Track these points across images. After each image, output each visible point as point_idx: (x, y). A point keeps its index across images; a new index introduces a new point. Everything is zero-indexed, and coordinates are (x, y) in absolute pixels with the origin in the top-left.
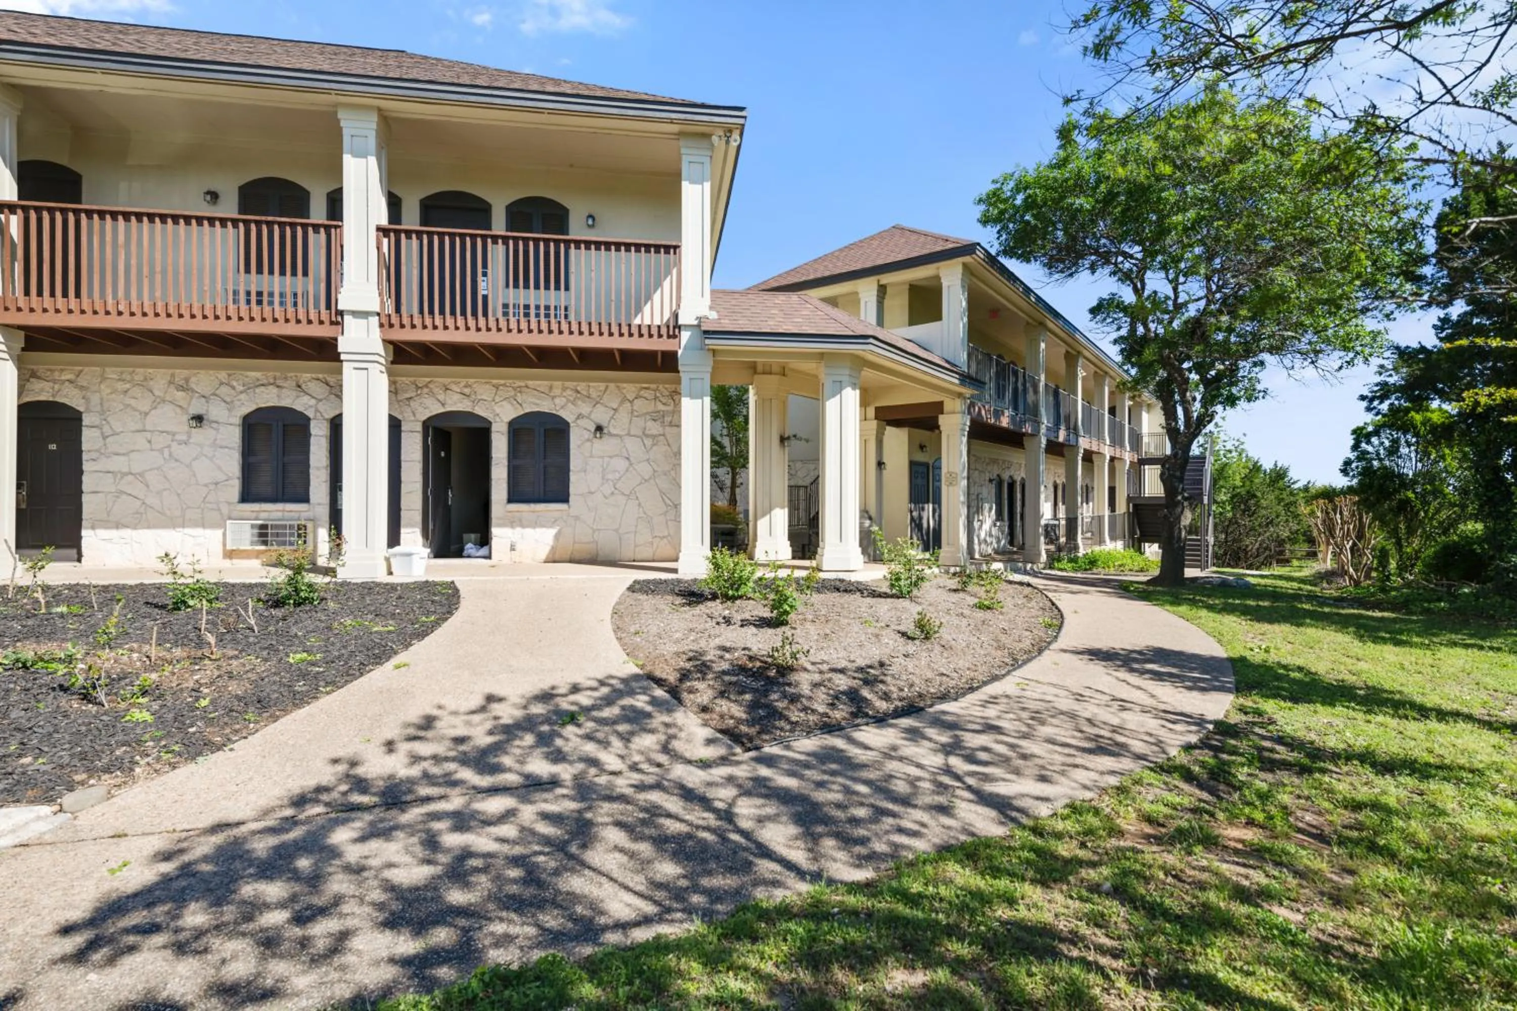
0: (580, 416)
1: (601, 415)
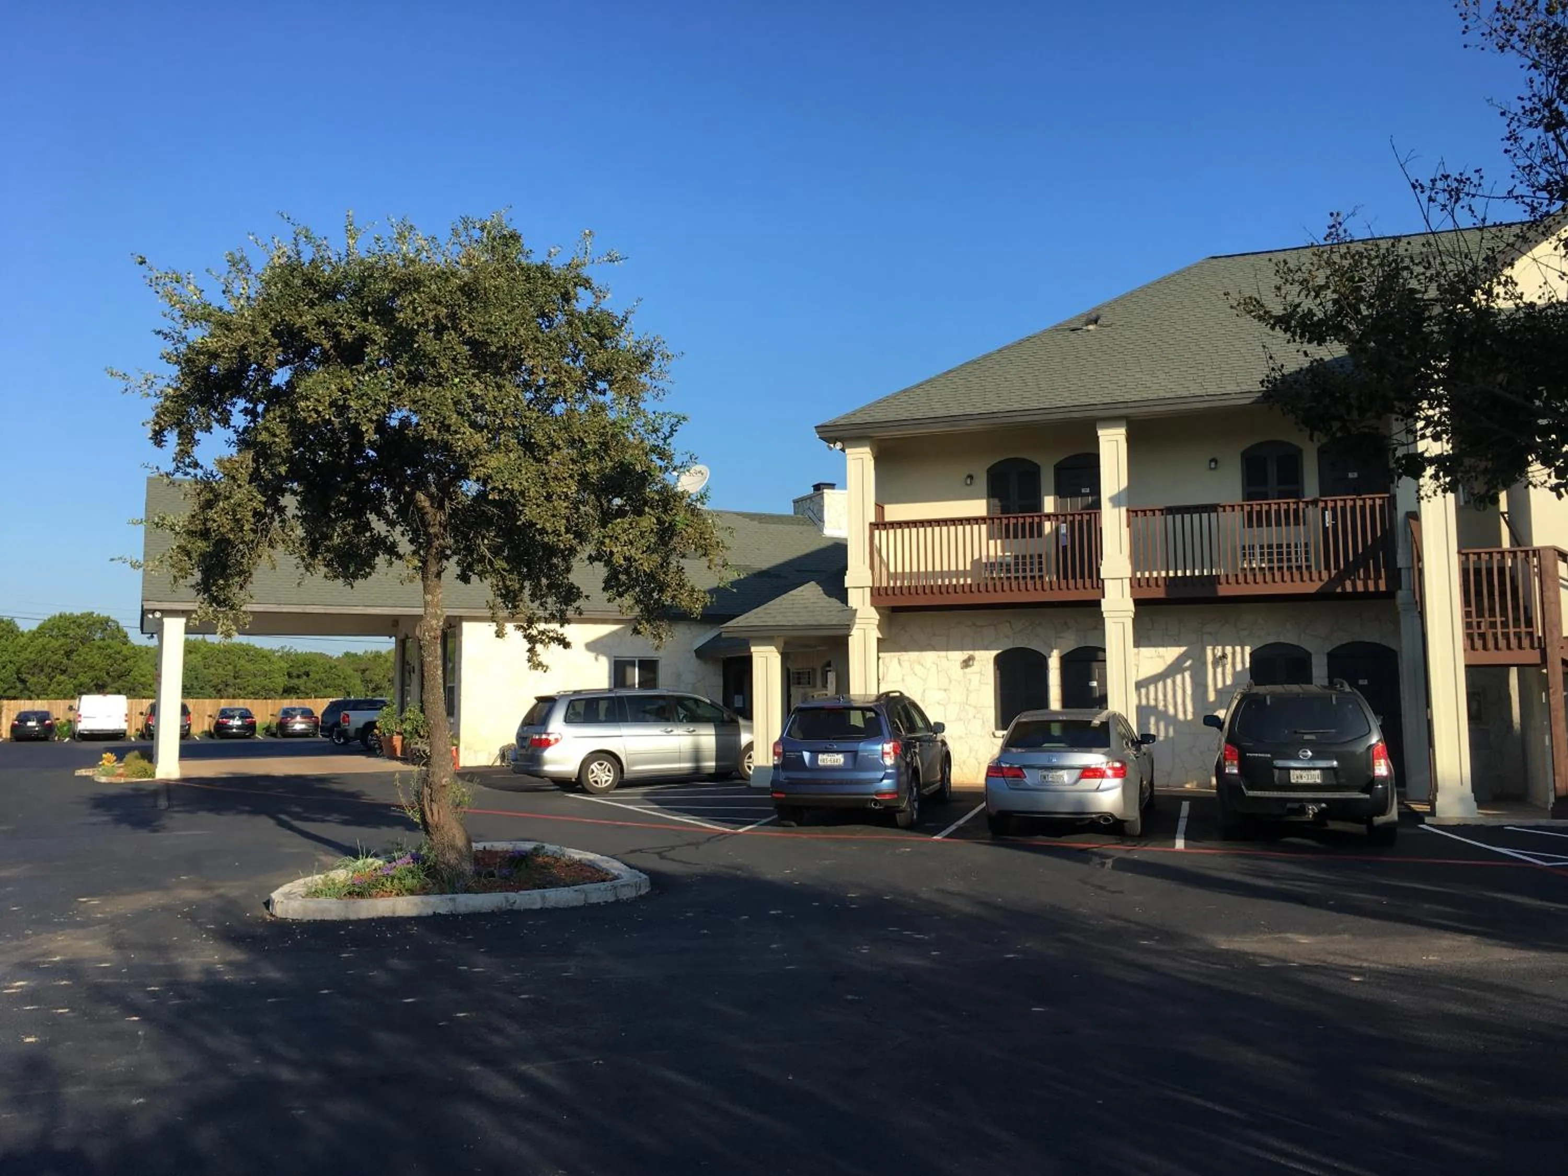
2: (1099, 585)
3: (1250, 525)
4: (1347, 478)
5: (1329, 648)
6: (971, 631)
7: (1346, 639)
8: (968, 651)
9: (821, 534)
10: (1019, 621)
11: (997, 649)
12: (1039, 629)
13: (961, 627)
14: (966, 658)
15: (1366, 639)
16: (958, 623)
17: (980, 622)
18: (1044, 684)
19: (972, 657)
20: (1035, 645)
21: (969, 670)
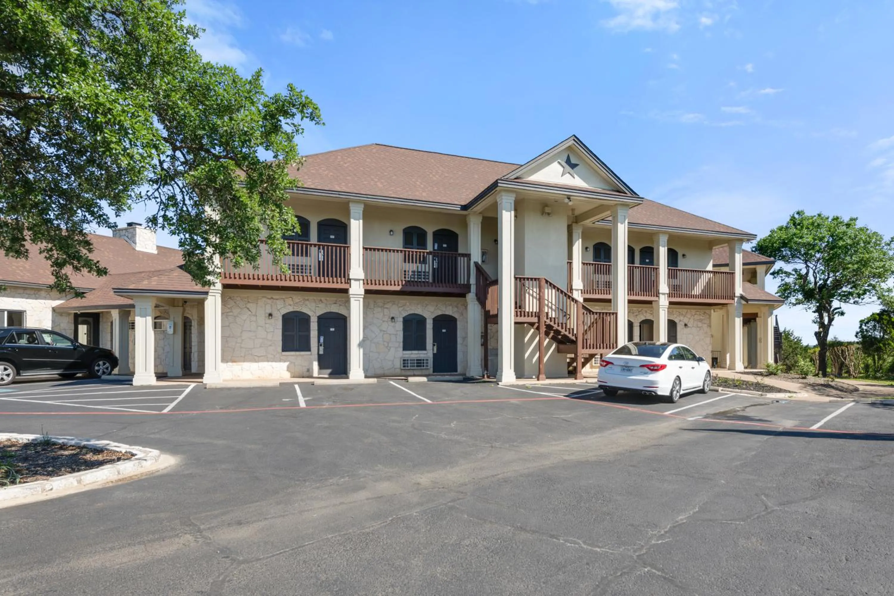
0: (680, 321)
1: (686, 320)
2: (348, 281)
3: (405, 262)
4: (442, 246)
5: (433, 316)
6: (269, 301)
7: (440, 313)
8: (269, 311)
9: (134, 249)
10: (297, 297)
11: (285, 311)
12: (307, 302)
13: (264, 299)
14: (267, 315)
15: (447, 313)
16: (263, 297)
17: (277, 297)
18: (308, 330)
19: (270, 315)
20: (305, 310)
21: (268, 321)
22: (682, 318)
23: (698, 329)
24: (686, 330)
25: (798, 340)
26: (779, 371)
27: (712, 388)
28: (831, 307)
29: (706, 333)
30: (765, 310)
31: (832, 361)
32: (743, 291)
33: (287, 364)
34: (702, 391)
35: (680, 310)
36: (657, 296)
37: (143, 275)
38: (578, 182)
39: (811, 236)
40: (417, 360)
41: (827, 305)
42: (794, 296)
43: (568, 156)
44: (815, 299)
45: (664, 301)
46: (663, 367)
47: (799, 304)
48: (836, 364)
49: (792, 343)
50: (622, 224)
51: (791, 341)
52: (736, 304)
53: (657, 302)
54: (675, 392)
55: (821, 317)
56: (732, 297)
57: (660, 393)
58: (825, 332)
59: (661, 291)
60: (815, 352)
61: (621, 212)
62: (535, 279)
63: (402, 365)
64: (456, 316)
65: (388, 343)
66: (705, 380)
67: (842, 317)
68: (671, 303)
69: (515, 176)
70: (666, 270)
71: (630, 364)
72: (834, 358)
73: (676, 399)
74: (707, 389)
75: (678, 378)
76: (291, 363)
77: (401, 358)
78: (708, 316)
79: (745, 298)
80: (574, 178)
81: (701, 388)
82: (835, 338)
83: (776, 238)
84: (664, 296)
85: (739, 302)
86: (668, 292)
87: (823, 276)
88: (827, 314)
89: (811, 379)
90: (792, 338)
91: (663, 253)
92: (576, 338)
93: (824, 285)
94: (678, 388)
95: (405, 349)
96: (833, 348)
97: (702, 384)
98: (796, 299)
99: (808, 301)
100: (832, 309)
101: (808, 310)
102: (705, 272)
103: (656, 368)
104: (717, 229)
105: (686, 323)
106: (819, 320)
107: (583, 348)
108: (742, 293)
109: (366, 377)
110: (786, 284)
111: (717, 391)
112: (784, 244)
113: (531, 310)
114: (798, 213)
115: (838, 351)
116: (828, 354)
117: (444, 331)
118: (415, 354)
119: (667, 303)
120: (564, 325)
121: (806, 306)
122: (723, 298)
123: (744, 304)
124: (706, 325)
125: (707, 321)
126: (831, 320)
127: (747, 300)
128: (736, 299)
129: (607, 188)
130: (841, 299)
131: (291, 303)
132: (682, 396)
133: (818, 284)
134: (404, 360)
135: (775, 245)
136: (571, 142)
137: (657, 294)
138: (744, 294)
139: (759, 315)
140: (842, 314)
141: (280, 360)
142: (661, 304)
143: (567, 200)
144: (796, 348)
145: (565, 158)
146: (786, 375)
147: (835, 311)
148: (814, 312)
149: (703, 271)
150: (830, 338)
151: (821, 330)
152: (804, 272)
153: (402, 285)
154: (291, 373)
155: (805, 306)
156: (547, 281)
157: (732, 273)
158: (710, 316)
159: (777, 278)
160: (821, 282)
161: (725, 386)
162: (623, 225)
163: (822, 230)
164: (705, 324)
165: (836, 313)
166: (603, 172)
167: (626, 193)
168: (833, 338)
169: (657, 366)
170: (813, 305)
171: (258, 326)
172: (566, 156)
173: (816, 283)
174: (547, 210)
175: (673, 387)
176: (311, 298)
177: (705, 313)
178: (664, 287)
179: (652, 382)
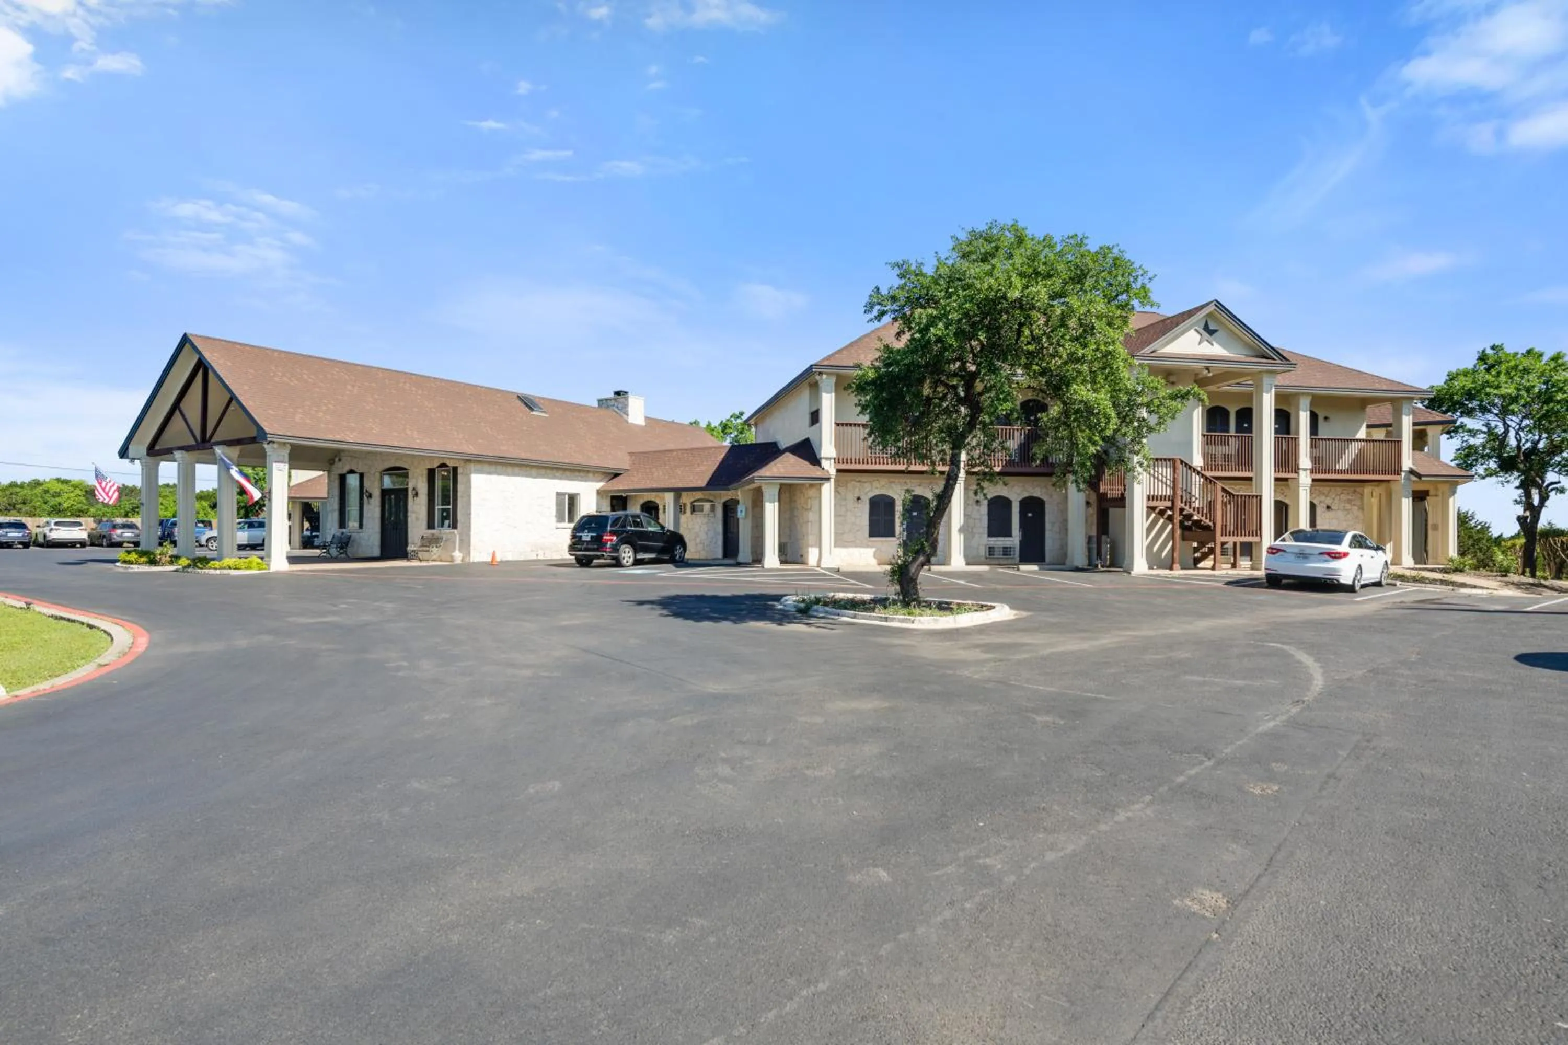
0: (1321, 502)
1: (1328, 501)
5: (1019, 499)
6: (858, 484)
7: (1026, 495)
8: (857, 495)
9: (627, 422)
10: (883, 480)
11: (871, 495)
12: (893, 485)
13: (853, 482)
14: (855, 499)
15: (1035, 495)
16: (852, 480)
17: (864, 480)
18: (893, 515)
19: (859, 499)
20: (891, 493)
21: (856, 505)
22: (1323, 498)
23: (1346, 512)
24: (1329, 514)
25: (1483, 527)
26: (1467, 567)
27: (1389, 581)
28: (1543, 482)
29: (1357, 517)
30: (1444, 488)
31: (1545, 559)
32: (1413, 464)
33: (874, 550)
34: (1378, 584)
35: (1321, 489)
36: (1296, 472)
37: (675, 453)
38: (1216, 349)
39: (1514, 385)
40: (1004, 548)
41: (1537, 479)
42: (1482, 464)
43: (1207, 322)
44: (1518, 470)
45: (1305, 479)
46: (1345, 555)
47: (1491, 475)
48: (1552, 564)
49: (1473, 531)
50: (1267, 393)
51: (1472, 528)
52: (1403, 481)
53: (1296, 480)
54: (1356, 582)
55: (1528, 495)
56: (1398, 472)
57: (1342, 581)
58: (1534, 517)
59: (1301, 467)
60: (1514, 546)
61: (1266, 380)
62: (1169, 460)
63: (987, 554)
64: (1045, 498)
65: (972, 529)
66: (1383, 572)
67: (1562, 495)
68: (1314, 480)
69: (1151, 350)
70: (1309, 440)
71: (1307, 551)
72: (1549, 555)
73: (1357, 588)
74: (1384, 582)
75: (1360, 566)
76: (877, 549)
77: (986, 546)
78: (1359, 496)
79: (1416, 472)
80: (1212, 345)
81: (1377, 580)
82: (1549, 523)
83: (1458, 387)
84: (1304, 472)
85: (1407, 478)
86: (1310, 467)
87: (1530, 435)
88: (1537, 491)
89: (1514, 578)
90: (1473, 523)
91: (1304, 418)
92: (1214, 524)
93: (1534, 450)
94: (1359, 577)
95: (990, 534)
96: (1547, 539)
97: (1379, 576)
98: (1486, 470)
99: (1506, 473)
100: (1544, 485)
101: (1505, 484)
102: (1354, 440)
103: (1337, 555)
104: (1377, 386)
105: (1329, 504)
106: (1523, 499)
107: (1222, 535)
108: (1411, 466)
109: (968, 564)
110: (1470, 447)
111: (1395, 585)
112: (1470, 396)
113: (1160, 494)
114: (1493, 348)
115: (1555, 544)
116: (1538, 549)
117: (1030, 515)
118: (1000, 542)
119: (1309, 481)
120: (1201, 510)
121: (1503, 479)
122: (1384, 473)
123: (1414, 481)
124: (1356, 508)
125: (1358, 503)
126: (1544, 499)
127: (1419, 476)
128: (1403, 474)
129: (1249, 353)
130: (1560, 470)
131: (878, 486)
132: (1363, 586)
133: (1523, 448)
134: (990, 548)
135: (1455, 397)
136: (1212, 308)
137: (1296, 470)
138: (1414, 468)
139: (1431, 493)
140: (1562, 491)
141: (867, 546)
142: (1301, 482)
143: (1206, 372)
144: (1480, 540)
145: (1203, 325)
146: (1477, 572)
147: (1551, 487)
148: (1517, 488)
149: (1351, 440)
150: (1542, 524)
151: (1528, 513)
152: (1501, 430)
153: (1003, 466)
154: (878, 559)
155: (1500, 479)
156: (1182, 462)
157: (1398, 441)
158: (1362, 495)
159: (1455, 438)
160: (1528, 445)
161: (1402, 581)
162: (1269, 395)
163: (1531, 377)
164: (1354, 505)
165: (1552, 490)
166: (1248, 338)
167: (1274, 359)
168: (1546, 524)
169: (1339, 553)
170: (1515, 479)
171: (847, 510)
172: (1204, 322)
173: (1519, 447)
174: (1172, 379)
175: (1356, 576)
176: (897, 481)
177: (1355, 491)
178: (1305, 461)
179: (1335, 570)
